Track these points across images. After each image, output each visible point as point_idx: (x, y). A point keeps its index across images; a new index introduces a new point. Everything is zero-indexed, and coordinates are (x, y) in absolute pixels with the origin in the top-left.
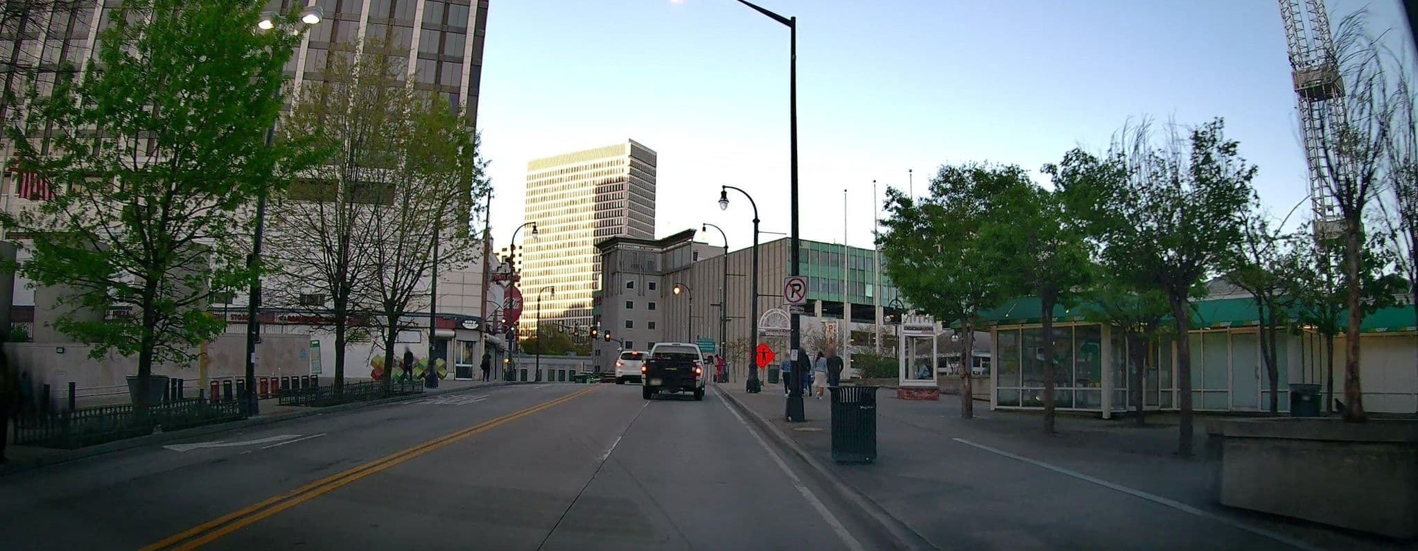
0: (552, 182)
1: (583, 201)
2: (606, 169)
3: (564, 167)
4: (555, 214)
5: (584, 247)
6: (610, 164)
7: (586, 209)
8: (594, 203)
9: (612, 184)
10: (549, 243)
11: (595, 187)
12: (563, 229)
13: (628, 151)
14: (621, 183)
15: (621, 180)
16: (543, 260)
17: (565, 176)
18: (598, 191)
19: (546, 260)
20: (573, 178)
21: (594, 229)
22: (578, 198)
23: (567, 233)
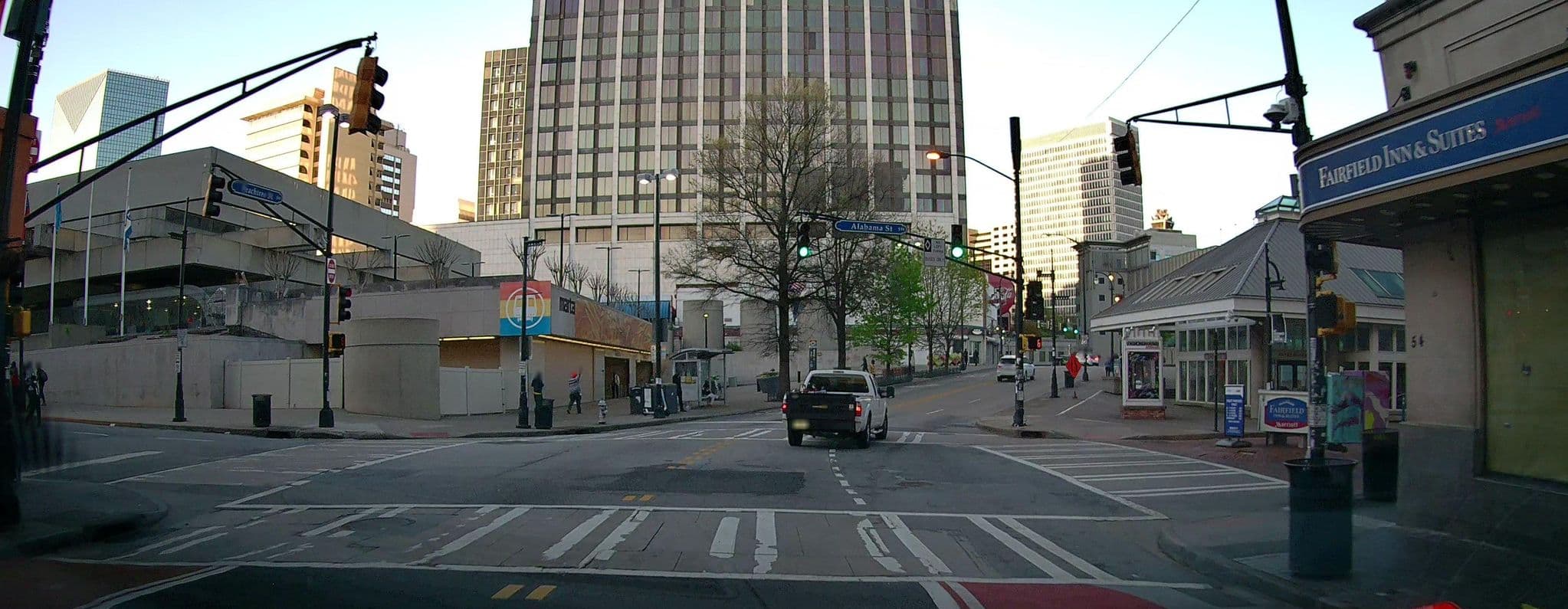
0: (1037, 162)
1: (1071, 180)
2: (1089, 148)
3: (1048, 147)
4: (1045, 194)
5: (1074, 227)
6: (1093, 142)
7: (1073, 189)
8: (1081, 183)
9: (1097, 163)
10: (1040, 224)
11: (1080, 166)
12: (1052, 209)
13: (1109, 130)
14: (1105, 162)
15: (1105, 158)
16: (1034, 241)
17: (1050, 155)
18: (1084, 170)
19: (1037, 240)
20: (1057, 158)
21: (1082, 209)
22: (1065, 178)
23: (1056, 213)
